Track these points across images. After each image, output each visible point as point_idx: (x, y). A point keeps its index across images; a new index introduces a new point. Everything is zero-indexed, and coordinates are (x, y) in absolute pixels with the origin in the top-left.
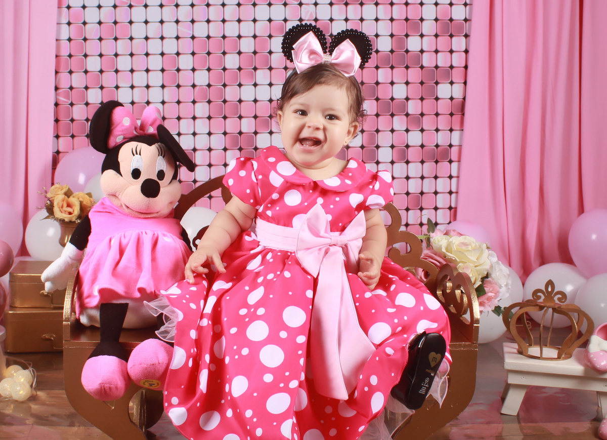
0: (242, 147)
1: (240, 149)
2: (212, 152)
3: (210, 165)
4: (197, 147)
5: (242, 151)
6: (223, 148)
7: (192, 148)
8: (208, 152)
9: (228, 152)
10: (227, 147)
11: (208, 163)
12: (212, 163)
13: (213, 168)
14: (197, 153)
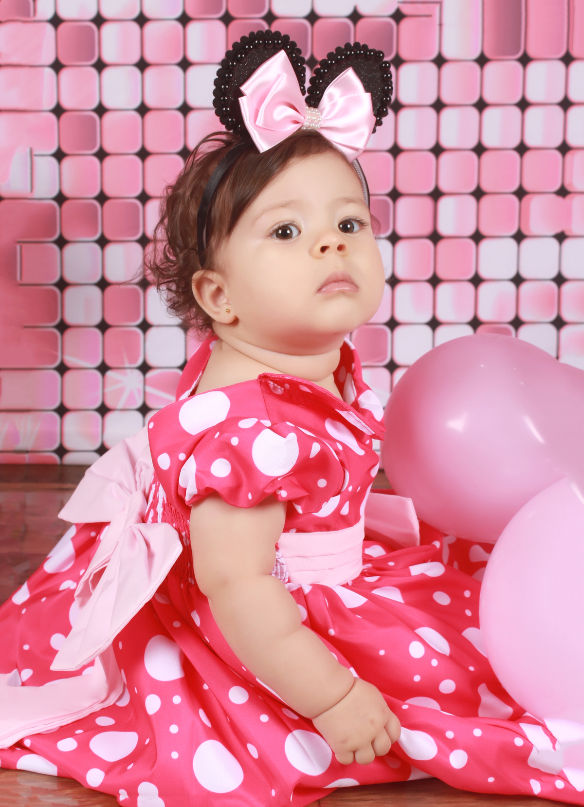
0: (233, 13)
1: (227, 19)
2: (149, 27)
3: (142, 65)
4: (106, 13)
5: (233, 25)
6: (178, 14)
7: (92, 14)
8: (135, 27)
9: (193, 28)
10: (190, 13)
11: (136, 58)
12: (149, 58)
13: (149, 72)
14: (107, 29)
